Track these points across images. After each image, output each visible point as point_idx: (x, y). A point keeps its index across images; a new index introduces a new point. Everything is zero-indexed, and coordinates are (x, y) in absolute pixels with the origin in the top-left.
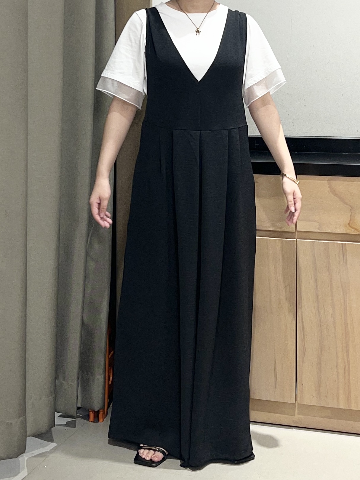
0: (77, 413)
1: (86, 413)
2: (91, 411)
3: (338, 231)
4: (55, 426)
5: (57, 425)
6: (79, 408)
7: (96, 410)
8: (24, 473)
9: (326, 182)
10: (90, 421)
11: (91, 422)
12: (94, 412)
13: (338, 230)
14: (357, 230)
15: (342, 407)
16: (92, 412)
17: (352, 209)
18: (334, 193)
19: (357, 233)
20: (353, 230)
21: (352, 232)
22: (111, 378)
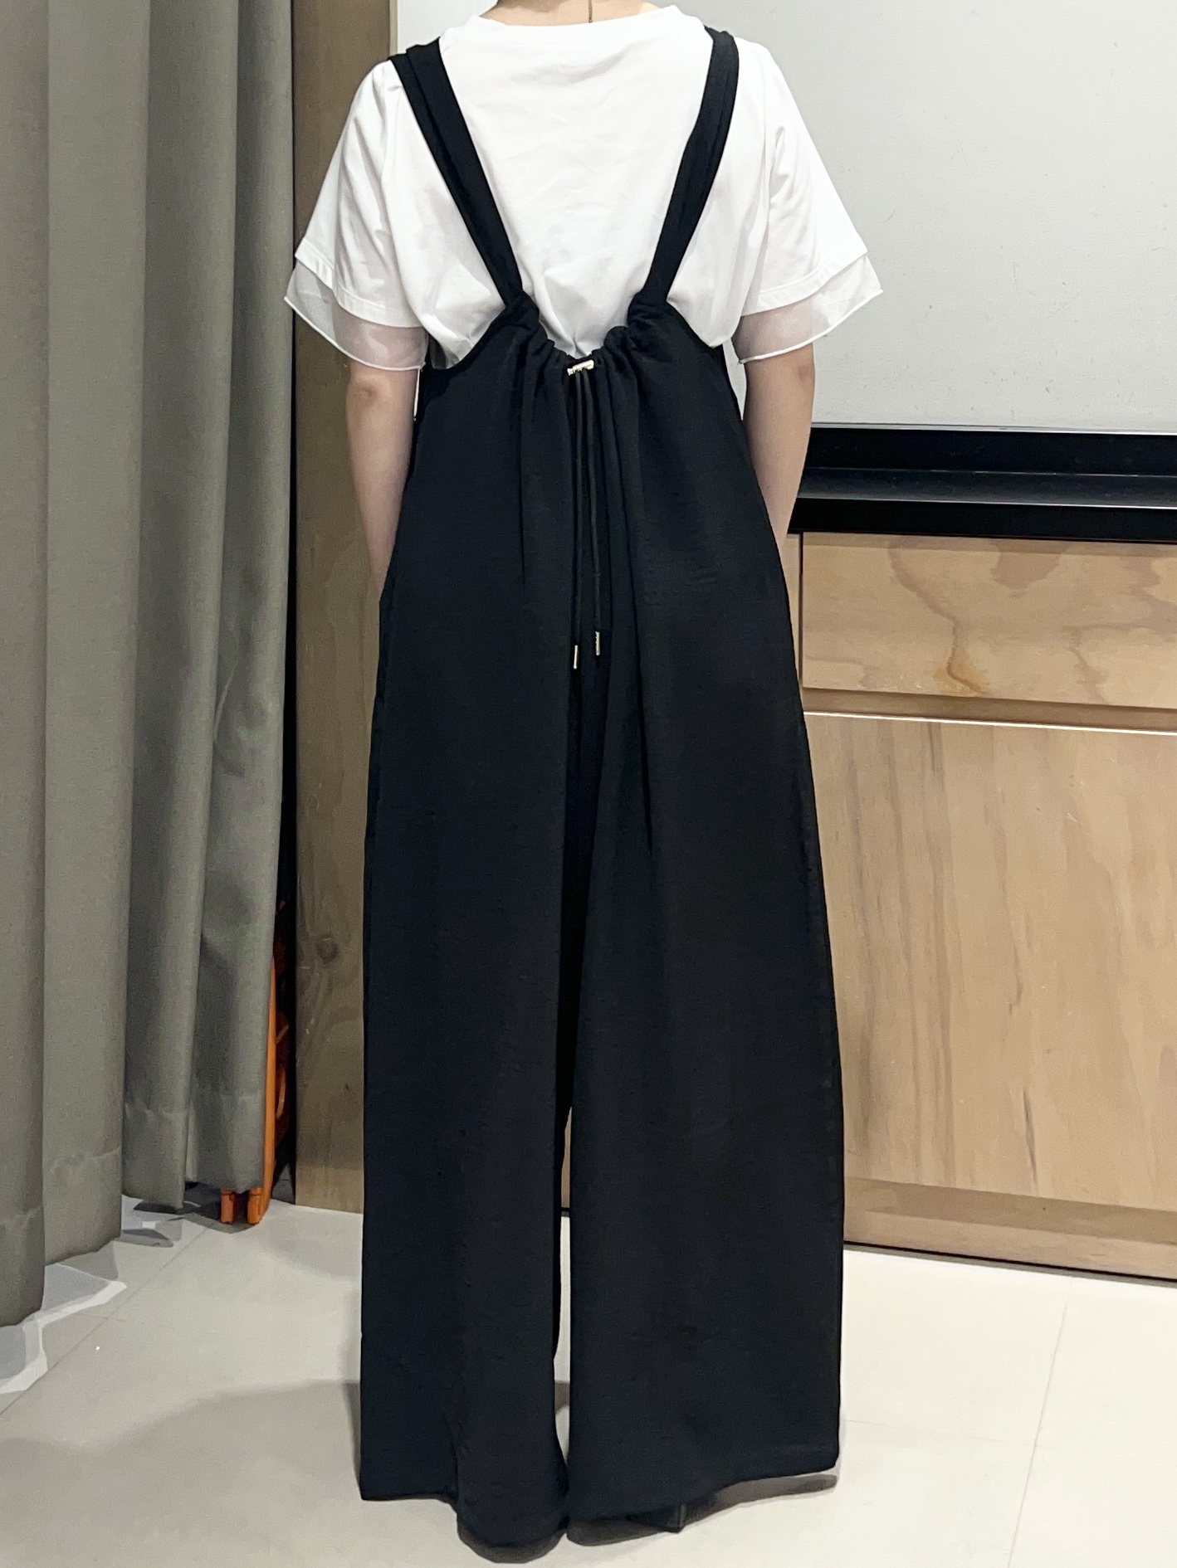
0: (185, 1199)
1: (212, 1199)
2: (226, 1194)
3: (919, 688)
4: (122, 1234)
5: (127, 1232)
6: (190, 1185)
7: (241, 1190)
8: (36, 1368)
9: (885, 551)
10: (224, 1220)
11: (227, 1223)
12: (233, 1196)
13: (918, 686)
14: (973, 687)
15: (928, 1181)
16: (230, 1195)
17: (957, 629)
18: (908, 581)
19: (973, 694)
20: (959, 686)
21: (958, 690)
22: (282, 1100)
